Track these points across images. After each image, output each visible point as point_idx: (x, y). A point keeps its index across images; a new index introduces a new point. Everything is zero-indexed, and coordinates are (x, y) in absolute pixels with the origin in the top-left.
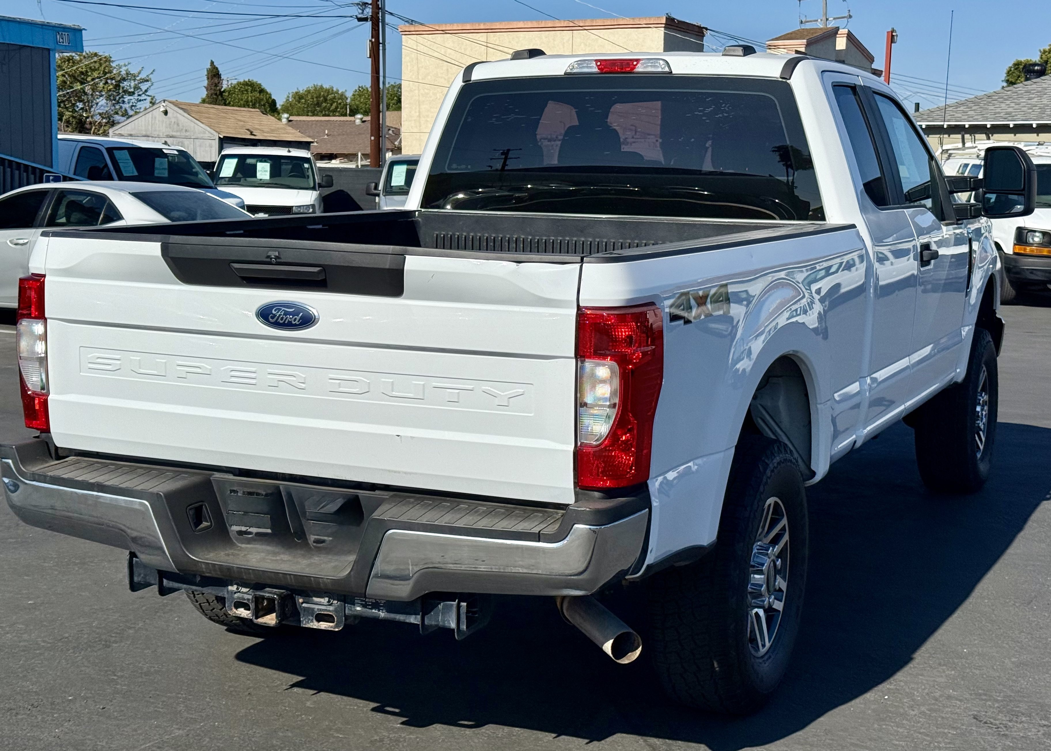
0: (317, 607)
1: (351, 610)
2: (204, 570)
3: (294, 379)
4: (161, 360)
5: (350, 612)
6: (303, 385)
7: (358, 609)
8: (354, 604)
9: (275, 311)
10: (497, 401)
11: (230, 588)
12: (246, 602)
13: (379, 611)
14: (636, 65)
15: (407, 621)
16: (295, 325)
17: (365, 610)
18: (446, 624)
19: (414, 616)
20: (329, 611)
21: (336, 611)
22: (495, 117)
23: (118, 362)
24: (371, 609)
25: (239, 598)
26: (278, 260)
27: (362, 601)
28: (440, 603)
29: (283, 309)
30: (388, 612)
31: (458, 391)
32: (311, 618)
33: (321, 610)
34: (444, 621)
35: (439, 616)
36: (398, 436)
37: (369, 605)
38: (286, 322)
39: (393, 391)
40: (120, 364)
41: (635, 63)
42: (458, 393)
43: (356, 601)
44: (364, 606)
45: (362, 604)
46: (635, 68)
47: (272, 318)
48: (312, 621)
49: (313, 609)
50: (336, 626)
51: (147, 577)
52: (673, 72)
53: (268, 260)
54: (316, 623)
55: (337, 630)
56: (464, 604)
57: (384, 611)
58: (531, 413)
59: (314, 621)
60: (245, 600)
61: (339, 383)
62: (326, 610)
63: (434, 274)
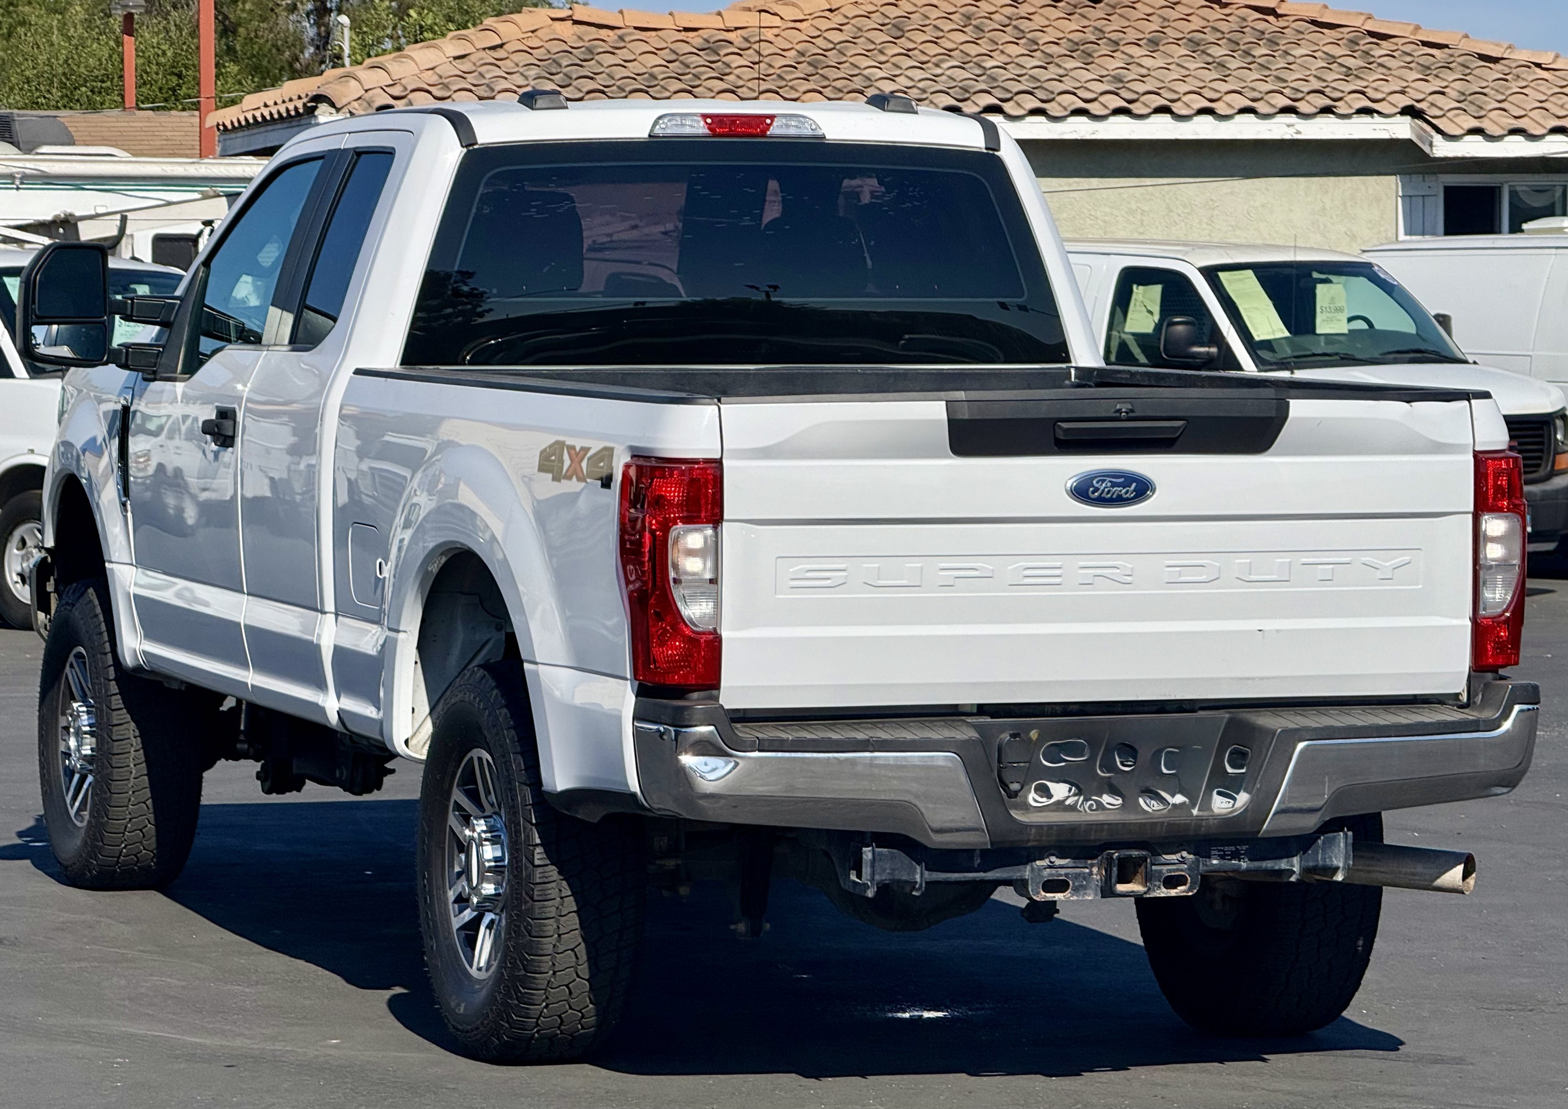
0: (1165, 868)
1: (1206, 865)
2: (1032, 837)
3: (1118, 571)
4: (916, 564)
5: (1205, 868)
6: (1129, 579)
7: (1215, 862)
8: (1209, 857)
9: (1097, 482)
10: (1379, 574)
11: (1038, 863)
12: (1064, 878)
13: (1239, 861)
14: (771, 124)
15: (1277, 868)
16: (1128, 499)
17: (1222, 862)
18: (1328, 862)
19: (1286, 860)
20: (1182, 870)
21: (1189, 869)
22: (534, 207)
23: (844, 574)
24: (1230, 860)
25: (1051, 875)
26: (1131, 415)
27: (1219, 851)
28: (1319, 838)
29: (1108, 479)
30: (1250, 860)
31: (1331, 566)
32: (1157, 883)
33: (1170, 871)
34: (1324, 859)
35: (1317, 853)
36: (1260, 631)
37: (1228, 855)
38: (1114, 497)
39: (1250, 574)
40: (846, 577)
41: (768, 121)
42: (1333, 569)
43: (1213, 852)
44: (1222, 857)
45: (1219, 855)
46: (768, 130)
47: (1093, 492)
48: (1159, 887)
49: (1160, 872)
50: (1190, 890)
51: (897, 872)
52: (827, 137)
53: (1118, 414)
54: (1164, 890)
55: (1190, 894)
56: (1350, 833)
57: (1246, 860)
58: (1418, 584)
59: (1162, 887)
60: (1061, 875)
61: (1180, 571)
62: (1178, 870)
63: (1320, 421)
